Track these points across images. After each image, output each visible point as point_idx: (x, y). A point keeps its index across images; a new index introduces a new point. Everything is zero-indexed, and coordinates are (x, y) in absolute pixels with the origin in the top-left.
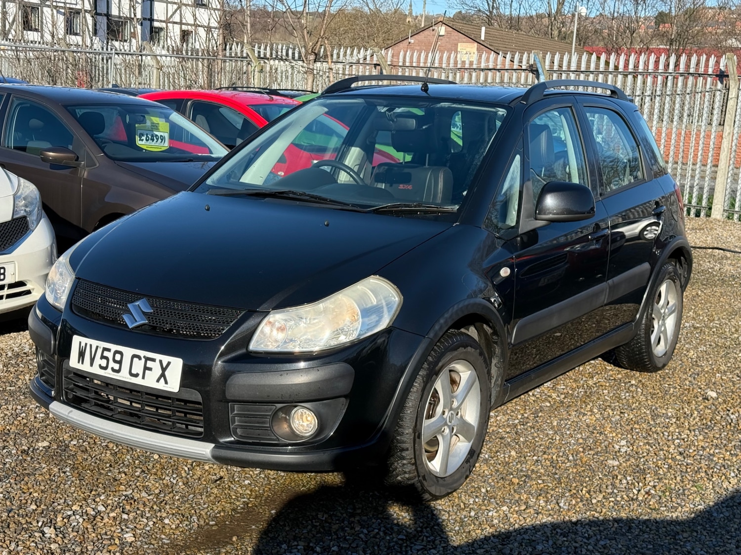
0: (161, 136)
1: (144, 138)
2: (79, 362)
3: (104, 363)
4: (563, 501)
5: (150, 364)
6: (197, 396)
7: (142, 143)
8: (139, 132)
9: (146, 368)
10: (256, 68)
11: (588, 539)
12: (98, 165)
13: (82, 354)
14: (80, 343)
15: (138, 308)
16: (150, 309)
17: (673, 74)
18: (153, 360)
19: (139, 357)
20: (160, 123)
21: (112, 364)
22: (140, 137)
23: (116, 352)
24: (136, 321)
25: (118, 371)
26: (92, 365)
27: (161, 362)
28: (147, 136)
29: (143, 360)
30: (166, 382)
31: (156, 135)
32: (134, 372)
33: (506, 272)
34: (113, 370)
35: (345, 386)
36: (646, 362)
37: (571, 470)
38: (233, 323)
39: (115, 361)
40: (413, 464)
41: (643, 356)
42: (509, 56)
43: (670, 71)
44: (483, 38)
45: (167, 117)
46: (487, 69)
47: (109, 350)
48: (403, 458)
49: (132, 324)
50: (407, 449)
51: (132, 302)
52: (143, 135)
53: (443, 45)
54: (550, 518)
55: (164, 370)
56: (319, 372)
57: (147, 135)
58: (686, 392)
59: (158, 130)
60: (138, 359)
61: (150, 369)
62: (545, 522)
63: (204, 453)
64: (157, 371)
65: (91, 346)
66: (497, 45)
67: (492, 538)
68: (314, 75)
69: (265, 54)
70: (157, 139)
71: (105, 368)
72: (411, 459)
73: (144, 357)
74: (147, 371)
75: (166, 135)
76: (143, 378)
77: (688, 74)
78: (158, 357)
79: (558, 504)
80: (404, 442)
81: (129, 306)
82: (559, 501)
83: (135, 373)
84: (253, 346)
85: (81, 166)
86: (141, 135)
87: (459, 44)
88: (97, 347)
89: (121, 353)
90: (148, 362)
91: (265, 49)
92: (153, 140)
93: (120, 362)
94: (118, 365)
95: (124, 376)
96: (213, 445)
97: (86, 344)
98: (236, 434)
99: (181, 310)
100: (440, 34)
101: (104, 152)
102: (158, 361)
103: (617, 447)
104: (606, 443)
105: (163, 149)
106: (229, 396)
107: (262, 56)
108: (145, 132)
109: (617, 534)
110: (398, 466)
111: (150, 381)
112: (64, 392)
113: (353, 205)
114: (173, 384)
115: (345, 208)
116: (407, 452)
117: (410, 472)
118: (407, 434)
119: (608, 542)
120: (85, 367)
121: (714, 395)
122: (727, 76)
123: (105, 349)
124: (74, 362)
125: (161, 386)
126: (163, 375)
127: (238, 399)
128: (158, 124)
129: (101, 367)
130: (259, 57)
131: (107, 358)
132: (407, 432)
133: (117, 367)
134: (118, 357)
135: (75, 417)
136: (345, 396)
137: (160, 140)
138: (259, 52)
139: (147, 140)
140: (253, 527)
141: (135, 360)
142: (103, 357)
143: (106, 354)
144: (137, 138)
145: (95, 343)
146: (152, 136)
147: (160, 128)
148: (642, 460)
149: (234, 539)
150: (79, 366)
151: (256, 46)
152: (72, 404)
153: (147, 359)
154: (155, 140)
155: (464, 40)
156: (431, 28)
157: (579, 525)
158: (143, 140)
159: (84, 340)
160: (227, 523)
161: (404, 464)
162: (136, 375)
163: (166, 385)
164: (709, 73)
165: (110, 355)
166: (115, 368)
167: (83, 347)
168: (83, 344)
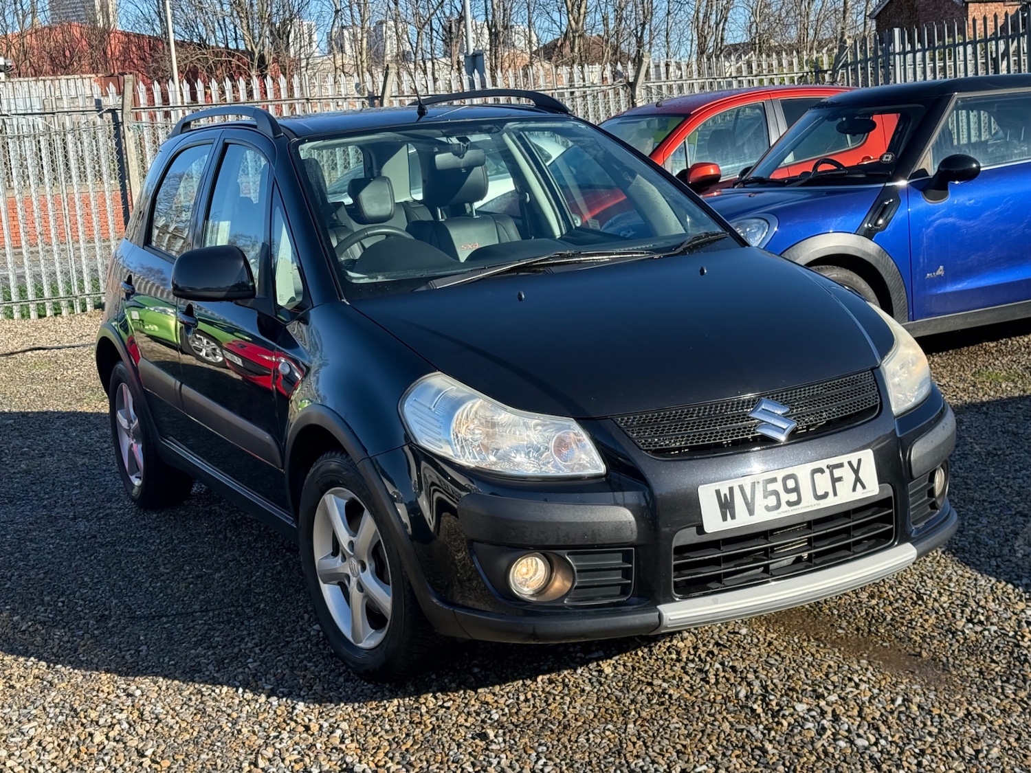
2: (725, 519)
3: (772, 501)
5: (837, 473)
6: (887, 491)
9: (835, 480)
13: (726, 506)
14: (718, 492)
15: (768, 413)
18: (841, 465)
19: (821, 471)
21: (785, 497)
23: (785, 479)
24: (782, 429)
25: (798, 502)
26: (751, 512)
27: (850, 463)
29: (827, 471)
30: (864, 487)
32: (820, 493)
34: (789, 504)
39: (788, 491)
47: (774, 480)
49: (782, 433)
55: (856, 472)
60: (820, 474)
61: (840, 479)
64: (849, 477)
65: (741, 488)
71: (778, 507)
73: (828, 467)
74: (837, 484)
76: (835, 494)
78: (844, 458)
81: (753, 415)
84: (894, 410)
88: (752, 485)
90: (835, 471)
93: (796, 489)
94: (795, 494)
96: (910, 544)
97: (731, 489)
102: (846, 465)
106: (916, 473)
111: (846, 495)
114: (871, 485)
120: (742, 520)
123: (766, 482)
125: (860, 494)
126: (858, 480)
127: (922, 474)
129: (768, 509)
131: (775, 493)
133: (794, 497)
134: (791, 484)
141: (817, 476)
142: (766, 494)
143: (771, 487)
145: (746, 481)
150: (730, 524)
153: (831, 468)
159: (724, 485)
162: (825, 495)
163: (865, 491)
165: (778, 486)
166: (791, 500)
167: (725, 495)
168: (724, 491)
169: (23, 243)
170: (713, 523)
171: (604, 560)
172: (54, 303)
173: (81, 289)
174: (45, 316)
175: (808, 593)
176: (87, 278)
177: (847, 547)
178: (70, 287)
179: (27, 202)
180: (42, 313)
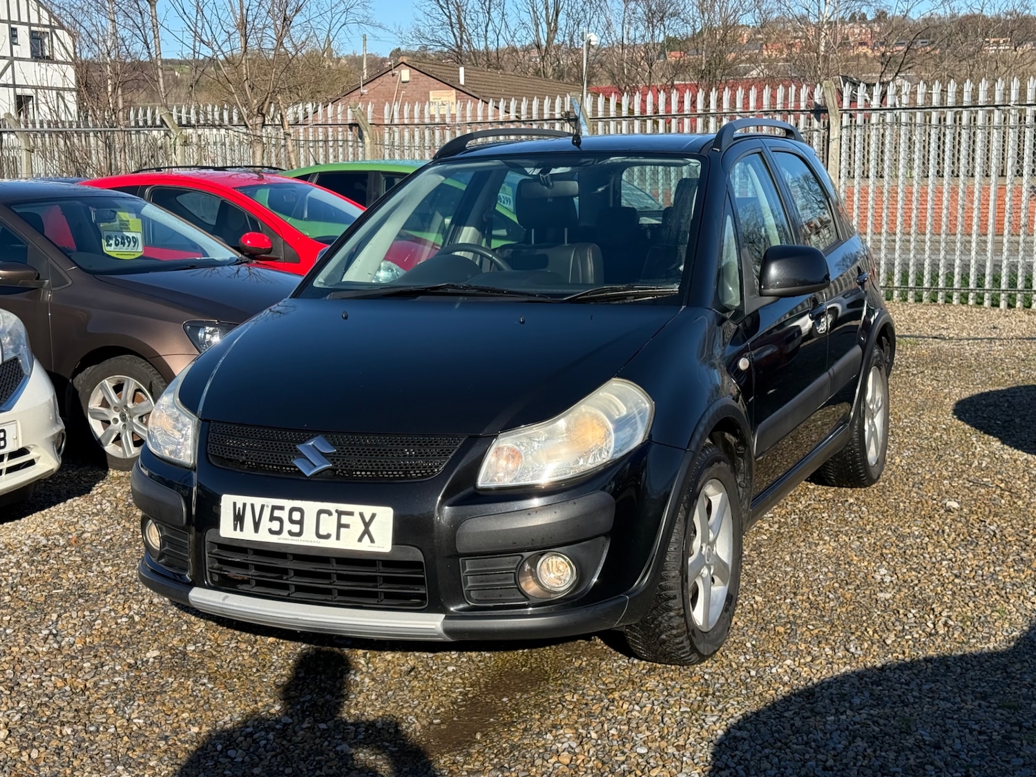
0: (133, 237)
1: (112, 242)
2: (235, 529)
3: (275, 526)
4: (852, 646)
5: (345, 520)
6: (415, 555)
7: (111, 249)
8: (105, 234)
9: (340, 526)
10: (177, 140)
11: (908, 684)
12: (70, 283)
13: (239, 519)
14: (235, 504)
15: (313, 449)
16: (331, 449)
17: (756, 113)
18: (351, 514)
19: (330, 513)
20: (130, 220)
21: (288, 526)
22: (108, 241)
23: (293, 510)
24: (315, 466)
25: (299, 534)
26: (257, 526)
27: (361, 515)
28: (116, 240)
29: (335, 515)
30: (372, 541)
31: (128, 237)
32: (322, 532)
33: (744, 364)
34: (291, 533)
35: (605, 520)
36: (861, 473)
37: (839, 610)
38: (452, 455)
39: (292, 521)
40: (682, 616)
41: (858, 466)
42: (502, 105)
43: (751, 110)
44: (462, 82)
45: (137, 212)
46: (508, 122)
47: (281, 508)
48: (670, 609)
49: (311, 470)
50: (675, 597)
51: (303, 442)
52: (111, 238)
53: (410, 95)
54: (848, 667)
55: (367, 525)
56: (575, 506)
57: (116, 237)
58: (920, 505)
59: (128, 229)
60: (326, 515)
61: (347, 526)
62: (846, 672)
63: (433, 627)
65: (252, 506)
66: (481, 90)
67: (793, 698)
68: (264, 144)
69: (188, 120)
70: (129, 243)
71: (279, 533)
72: (679, 609)
73: (337, 511)
74: (342, 530)
75: (139, 236)
76: (338, 538)
77: (775, 111)
78: (356, 508)
79: (848, 650)
80: (670, 588)
81: (300, 447)
82: (847, 646)
83: (325, 533)
84: (481, 482)
85: (45, 286)
86: (108, 240)
87: (431, 92)
88: (263, 507)
89: (301, 510)
90: (343, 517)
91: (188, 113)
92: (123, 244)
93: (300, 523)
94: (298, 526)
95: (309, 539)
96: (443, 616)
97: (244, 505)
98: (470, 598)
99: (371, 445)
100: (403, 79)
101: (76, 265)
102: (357, 516)
103: (878, 577)
104: (862, 574)
105: (138, 255)
106: (461, 549)
107: (184, 122)
108: (113, 234)
109: (936, 675)
110: (663, 621)
111: (350, 542)
112: (208, 573)
113: (541, 295)
114: (382, 541)
115: (532, 299)
116: (674, 601)
117: (678, 627)
118: (674, 577)
119: (933, 685)
120: (248, 534)
121: (955, 505)
122: (826, 111)
123: (274, 508)
124: (227, 530)
125: (365, 546)
126: (366, 532)
127: (473, 551)
128: (128, 221)
129: (271, 532)
130: (180, 124)
131: (280, 520)
132: (673, 574)
133: (296, 528)
134: (296, 516)
135: (235, 604)
136: (605, 535)
137: (132, 244)
138: (179, 118)
139: (117, 245)
140: (492, 720)
141: (323, 516)
142: (272, 518)
143: (277, 513)
144: (104, 242)
145: (258, 501)
146: (123, 238)
147: (130, 226)
148: (916, 589)
149: (478, 736)
150: (238, 535)
151: (175, 110)
152: (223, 588)
153: (340, 513)
154: (127, 244)
155: (438, 86)
156: (390, 73)
157: (888, 671)
158: (111, 245)
159: (240, 500)
160: (455, 719)
161: (671, 617)
162: (328, 536)
163: (372, 544)
164: (802, 109)
165: (284, 515)
166: (293, 531)
167: (239, 508)
168: (240, 505)
171: (179, 537)
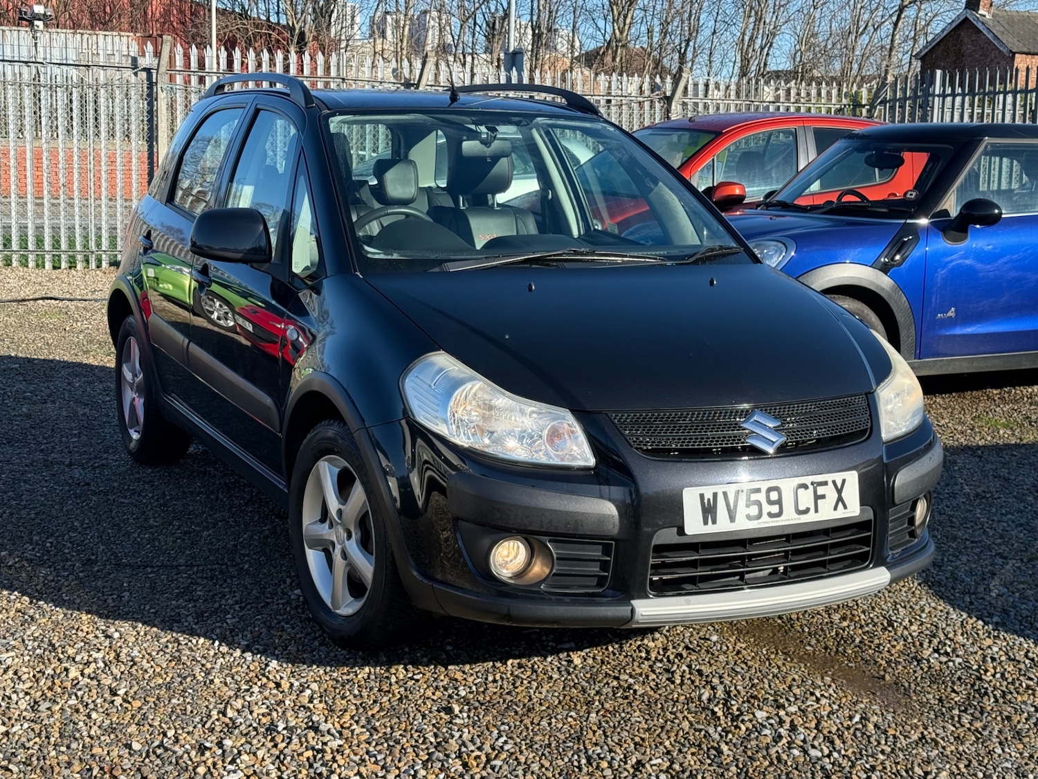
2: (706, 523)
3: (754, 510)
5: (821, 490)
6: (868, 514)
9: (817, 497)
13: (709, 511)
14: (702, 496)
15: (760, 424)
18: (825, 483)
19: (805, 486)
21: (767, 508)
23: (770, 490)
24: (772, 441)
25: (779, 514)
26: (732, 519)
27: (834, 482)
29: (811, 488)
30: (845, 507)
32: (802, 508)
34: (771, 515)
39: (770, 502)
47: (758, 490)
49: (771, 446)
55: (839, 491)
60: (803, 489)
61: (823, 497)
64: (831, 494)
65: (725, 494)
73: (812, 484)
74: (819, 501)
76: (816, 511)
78: (829, 477)
81: (745, 425)
83: (804, 508)
88: (736, 493)
89: (777, 489)
90: (818, 488)
93: (779, 502)
94: (777, 506)
95: (789, 518)
96: (885, 569)
97: (715, 495)
102: (830, 484)
106: (898, 500)
111: (827, 513)
112: (648, 581)
114: (853, 506)
120: (723, 526)
123: (750, 492)
125: (841, 514)
126: (840, 499)
127: (904, 501)
129: (749, 517)
131: (758, 503)
133: (775, 509)
134: (774, 496)
141: (801, 491)
142: (749, 503)
143: (754, 497)
145: (731, 488)
150: (710, 529)
153: (815, 485)
159: (709, 490)
162: (807, 511)
163: (846, 511)
165: (761, 497)
166: (773, 512)
167: (709, 499)
168: (708, 495)
169: (45, 192)
170: (694, 525)
171: (583, 550)
172: (70, 256)
173: (99, 245)
174: (60, 268)
175: (780, 604)
176: (105, 234)
177: (822, 564)
178: (88, 241)
179: (54, 153)
180: (57, 265)
